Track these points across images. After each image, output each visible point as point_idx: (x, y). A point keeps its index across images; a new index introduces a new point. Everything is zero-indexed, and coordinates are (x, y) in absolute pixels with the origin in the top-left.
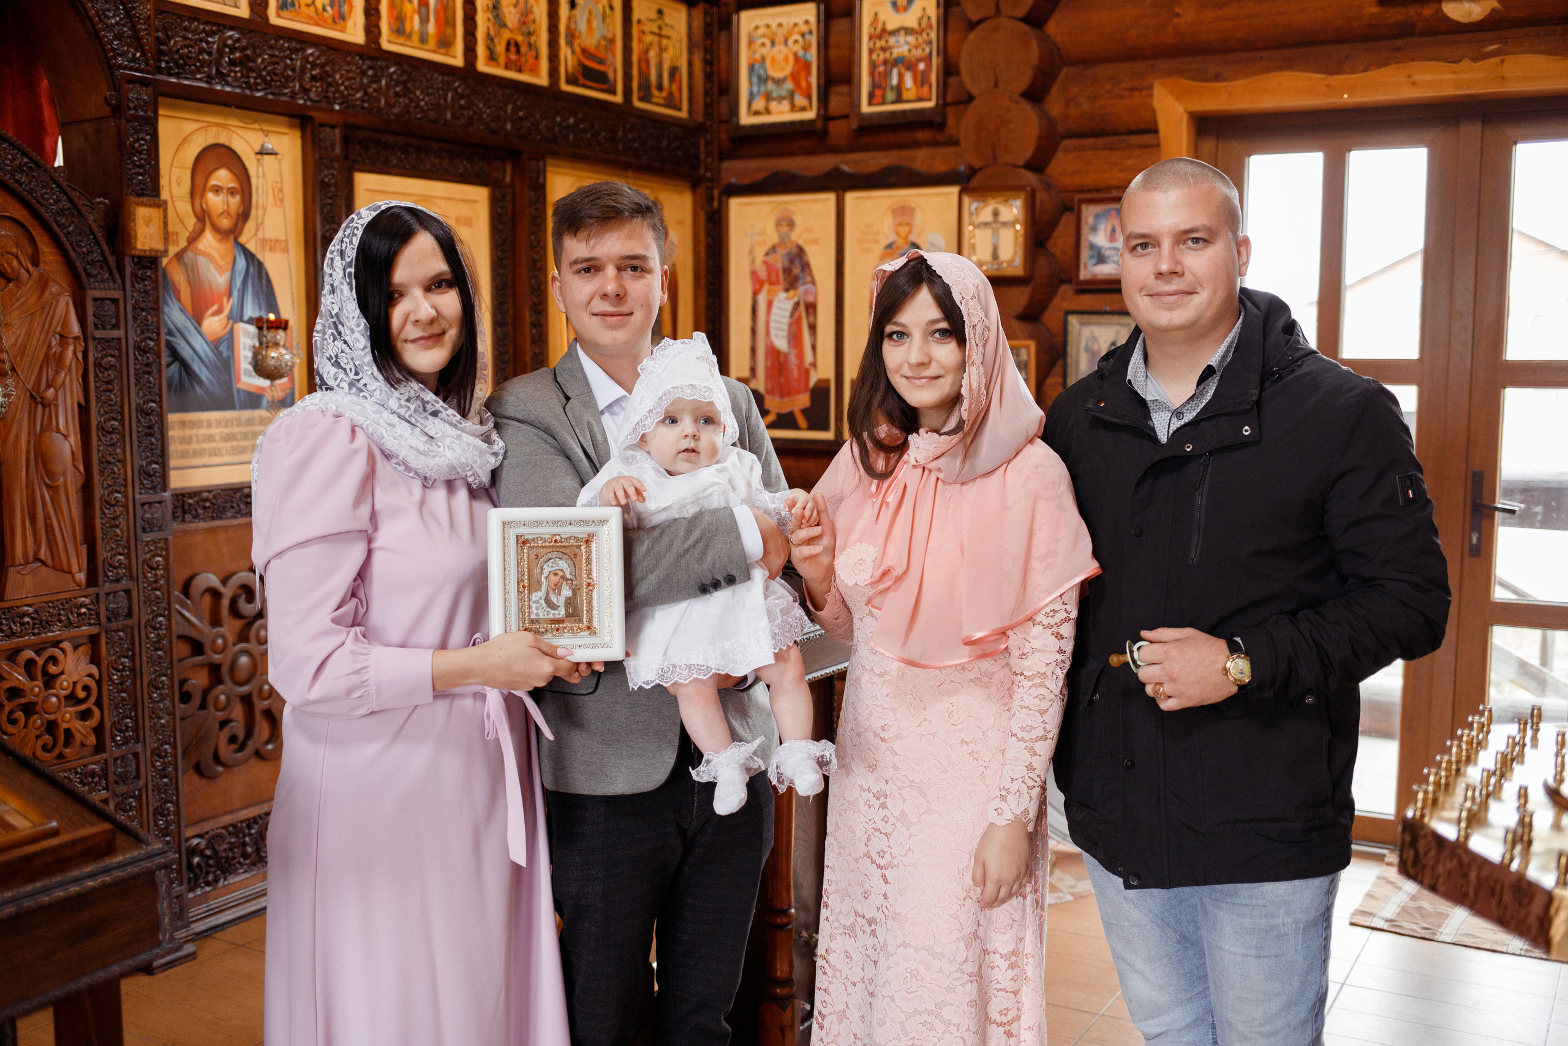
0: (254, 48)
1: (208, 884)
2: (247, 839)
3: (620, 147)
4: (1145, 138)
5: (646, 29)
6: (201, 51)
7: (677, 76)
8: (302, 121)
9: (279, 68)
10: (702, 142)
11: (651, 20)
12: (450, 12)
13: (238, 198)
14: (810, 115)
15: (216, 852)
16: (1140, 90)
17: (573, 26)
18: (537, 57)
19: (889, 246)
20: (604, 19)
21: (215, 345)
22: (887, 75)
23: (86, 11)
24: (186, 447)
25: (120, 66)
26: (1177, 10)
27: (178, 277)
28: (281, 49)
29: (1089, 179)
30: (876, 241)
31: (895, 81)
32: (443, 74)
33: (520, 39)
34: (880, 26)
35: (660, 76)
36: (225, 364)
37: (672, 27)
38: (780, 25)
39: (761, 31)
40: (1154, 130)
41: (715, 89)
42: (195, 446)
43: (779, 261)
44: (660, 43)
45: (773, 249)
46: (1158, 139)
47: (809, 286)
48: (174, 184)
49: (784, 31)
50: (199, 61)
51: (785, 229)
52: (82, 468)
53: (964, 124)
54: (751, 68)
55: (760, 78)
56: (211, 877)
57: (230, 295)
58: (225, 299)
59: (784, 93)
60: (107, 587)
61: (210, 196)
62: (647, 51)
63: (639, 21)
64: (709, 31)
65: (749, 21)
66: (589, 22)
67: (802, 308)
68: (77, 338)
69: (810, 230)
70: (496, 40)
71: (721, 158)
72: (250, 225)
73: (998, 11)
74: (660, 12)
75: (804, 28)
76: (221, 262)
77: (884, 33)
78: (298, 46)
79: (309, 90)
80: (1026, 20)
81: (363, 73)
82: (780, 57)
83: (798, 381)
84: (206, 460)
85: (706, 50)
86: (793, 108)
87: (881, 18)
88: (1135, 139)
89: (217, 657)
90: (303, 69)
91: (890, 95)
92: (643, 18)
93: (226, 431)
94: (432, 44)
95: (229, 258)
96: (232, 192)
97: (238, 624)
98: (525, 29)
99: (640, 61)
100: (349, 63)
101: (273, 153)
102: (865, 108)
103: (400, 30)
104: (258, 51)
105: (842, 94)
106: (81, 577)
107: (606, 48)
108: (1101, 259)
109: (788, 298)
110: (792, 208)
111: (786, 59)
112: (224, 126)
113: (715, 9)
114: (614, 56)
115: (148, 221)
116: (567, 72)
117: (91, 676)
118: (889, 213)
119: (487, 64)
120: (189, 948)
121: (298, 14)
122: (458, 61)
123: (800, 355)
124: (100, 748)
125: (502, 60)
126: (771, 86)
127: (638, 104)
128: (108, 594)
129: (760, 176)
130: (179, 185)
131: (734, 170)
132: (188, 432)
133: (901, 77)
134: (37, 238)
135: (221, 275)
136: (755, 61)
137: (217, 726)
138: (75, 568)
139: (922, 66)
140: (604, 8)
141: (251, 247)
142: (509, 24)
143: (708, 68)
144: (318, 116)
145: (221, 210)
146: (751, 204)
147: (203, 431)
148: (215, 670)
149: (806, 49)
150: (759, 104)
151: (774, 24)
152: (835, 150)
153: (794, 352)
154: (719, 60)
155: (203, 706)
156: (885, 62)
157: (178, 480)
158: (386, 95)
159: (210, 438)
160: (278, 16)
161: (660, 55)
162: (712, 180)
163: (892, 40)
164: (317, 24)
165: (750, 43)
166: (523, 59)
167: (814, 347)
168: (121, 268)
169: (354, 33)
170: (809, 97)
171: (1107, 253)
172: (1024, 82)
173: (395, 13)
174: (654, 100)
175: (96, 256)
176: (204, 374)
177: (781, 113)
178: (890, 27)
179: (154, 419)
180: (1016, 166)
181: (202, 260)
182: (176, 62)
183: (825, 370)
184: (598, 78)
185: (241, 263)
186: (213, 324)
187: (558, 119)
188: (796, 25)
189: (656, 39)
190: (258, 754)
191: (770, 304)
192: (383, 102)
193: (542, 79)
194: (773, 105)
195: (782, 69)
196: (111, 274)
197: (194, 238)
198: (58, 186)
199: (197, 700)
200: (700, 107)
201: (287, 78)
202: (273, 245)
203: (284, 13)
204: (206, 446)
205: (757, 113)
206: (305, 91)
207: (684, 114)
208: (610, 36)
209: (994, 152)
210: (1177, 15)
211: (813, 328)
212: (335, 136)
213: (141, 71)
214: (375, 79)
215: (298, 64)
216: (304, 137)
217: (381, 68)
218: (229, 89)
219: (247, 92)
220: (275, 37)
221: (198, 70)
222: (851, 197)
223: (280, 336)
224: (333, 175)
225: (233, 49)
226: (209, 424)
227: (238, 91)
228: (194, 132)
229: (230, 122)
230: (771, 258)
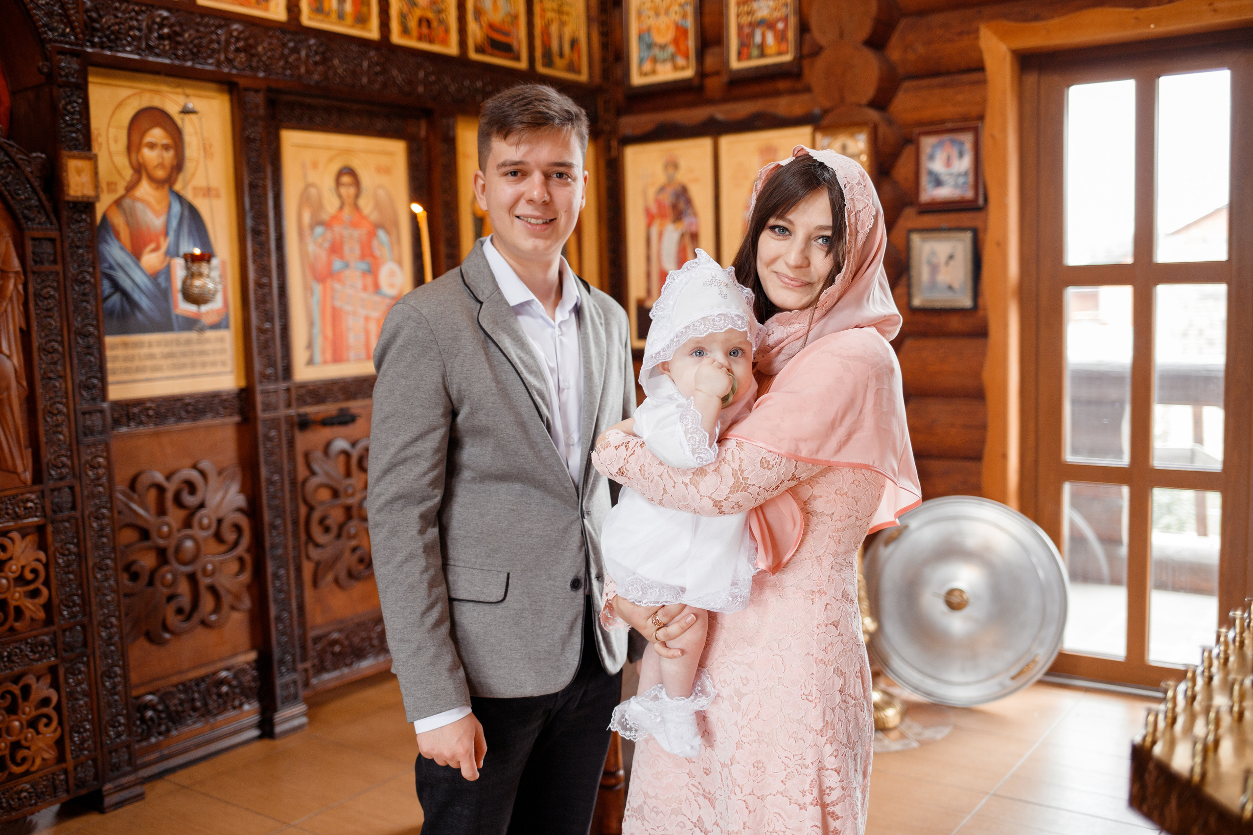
0: (181, 25)
1: (160, 734)
2: (196, 696)
4: (974, 76)
5: (547, 7)
6: (132, 28)
7: (577, 46)
8: (229, 86)
9: (205, 41)
13: (171, 152)
14: (689, 73)
15: (167, 707)
16: (968, 33)
18: (447, 31)
21: (154, 277)
22: (751, 35)
24: (129, 364)
25: (50, 40)
27: (118, 220)
28: (207, 26)
29: (927, 114)
30: (747, 178)
32: (358, 46)
33: (431, 15)
35: (561, 46)
36: (162, 294)
37: (571, 5)
39: (647, 5)
40: (981, 68)
41: (611, 56)
42: (137, 363)
43: (667, 198)
44: (560, 20)
45: (662, 189)
46: (985, 76)
47: (692, 218)
48: (111, 142)
50: (130, 36)
51: (671, 171)
52: (25, 383)
53: (815, 73)
54: (640, 37)
55: (646, 44)
56: (163, 728)
57: (166, 234)
58: (162, 239)
60: (51, 484)
61: (146, 152)
62: (548, 26)
64: (603, 8)
66: (495, 2)
67: (687, 239)
68: (17, 273)
69: (691, 171)
70: (409, 17)
71: (619, 114)
72: (184, 175)
76: (157, 207)
78: (223, 23)
79: (234, 60)
81: (284, 45)
84: (148, 375)
85: (601, 23)
86: (676, 68)
88: (966, 77)
89: (161, 542)
90: (228, 42)
91: (755, 52)
93: (166, 350)
94: (349, 20)
95: (165, 204)
96: (166, 147)
97: (181, 514)
98: (435, 8)
99: (542, 34)
100: (271, 37)
101: (193, 112)
102: (735, 64)
103: (319, 9)
104: (185, 27)
105: (716, 54)
106: (28, 476)
107: (510, 23)
108: (938, 182)
109: (675, 230)
110: (676, 152)
111: (668, 28)
112: (157, 92)
114: (518, 29)
115: (79, 172)
116: (475, 42)
117: (38, 560)
118: (757, 153)
119: (400, 38)
120: (137, 790)
122: (373, 33)
124: (49, 621)
125: (415, 33)
126: (656, 51)
127: (541, 69)
128: (53, 490)
129: (648, 127)
130: (116, 141)
131: (629, 123)
132: (130, 352)
133: (763, 36)
135: (158, 218)
136: (643, 30)
137: (164, 600)
138: (20, 469)
139: (780, 26)
142: (421, 4)
143: (604, 39)
144: (242, 82)
145: (155, 163)
146: (641, 151)
147: (145, 351)
148: (162, 554)
149: (684, 16)
150: (647, 67)
152: (711, 102)
154: (615, 31)
155: (151, 583)
156: (750, 24)
157: (116, 393)
158: (306, 63)
159: (151, 356)
161: (561, 29)
162: (609, 133)
163: (755, 6)
164: (241, 5)
165: (639, 15)
166: (434, 33)
168: (57, 213)
169: (277, 12)
170: (687, 56)
171: (943, 178)
172: (864, 32)
174: (556, 65)
175: (34, 202)
176: (144, 302)
179: (91, 341)
180: (860, 105)
181: (139, 206)
184: (505, 49)
185: (176, 208)
186: (151, 259)
187: (467, 83)
189: (557, 15)
190: (204, 623)
191: (661, 235)
192: (303, 70)
193: (452, 49)
194: (660, 67)
196: (48, 217)
197: (131, 187)
199: (145, 579)
200: (596, 71)
201: (214, 51)
202: (206, 193)
204: (148, 363)
205: (646, 74)
206: (229, 61)
207: (584, 78)
208: (514, 13)
209: (841, 94)
212: (259, 99)
213: (71, 44)
214: (295, 50)
215: (223, 38)
216: (232, 101)
217: (301, 41)
218: (160, 60)
219: (177, 62)
220: (202, 16)
221: (130, 44)
222: (726, 142)
223: (204, 268)
224: (256, 131)
225: (161, 26)
226: (150, 345)
227: (167, 61)
228: (129, 97)
229: (164, 88)
230: (661, 197)
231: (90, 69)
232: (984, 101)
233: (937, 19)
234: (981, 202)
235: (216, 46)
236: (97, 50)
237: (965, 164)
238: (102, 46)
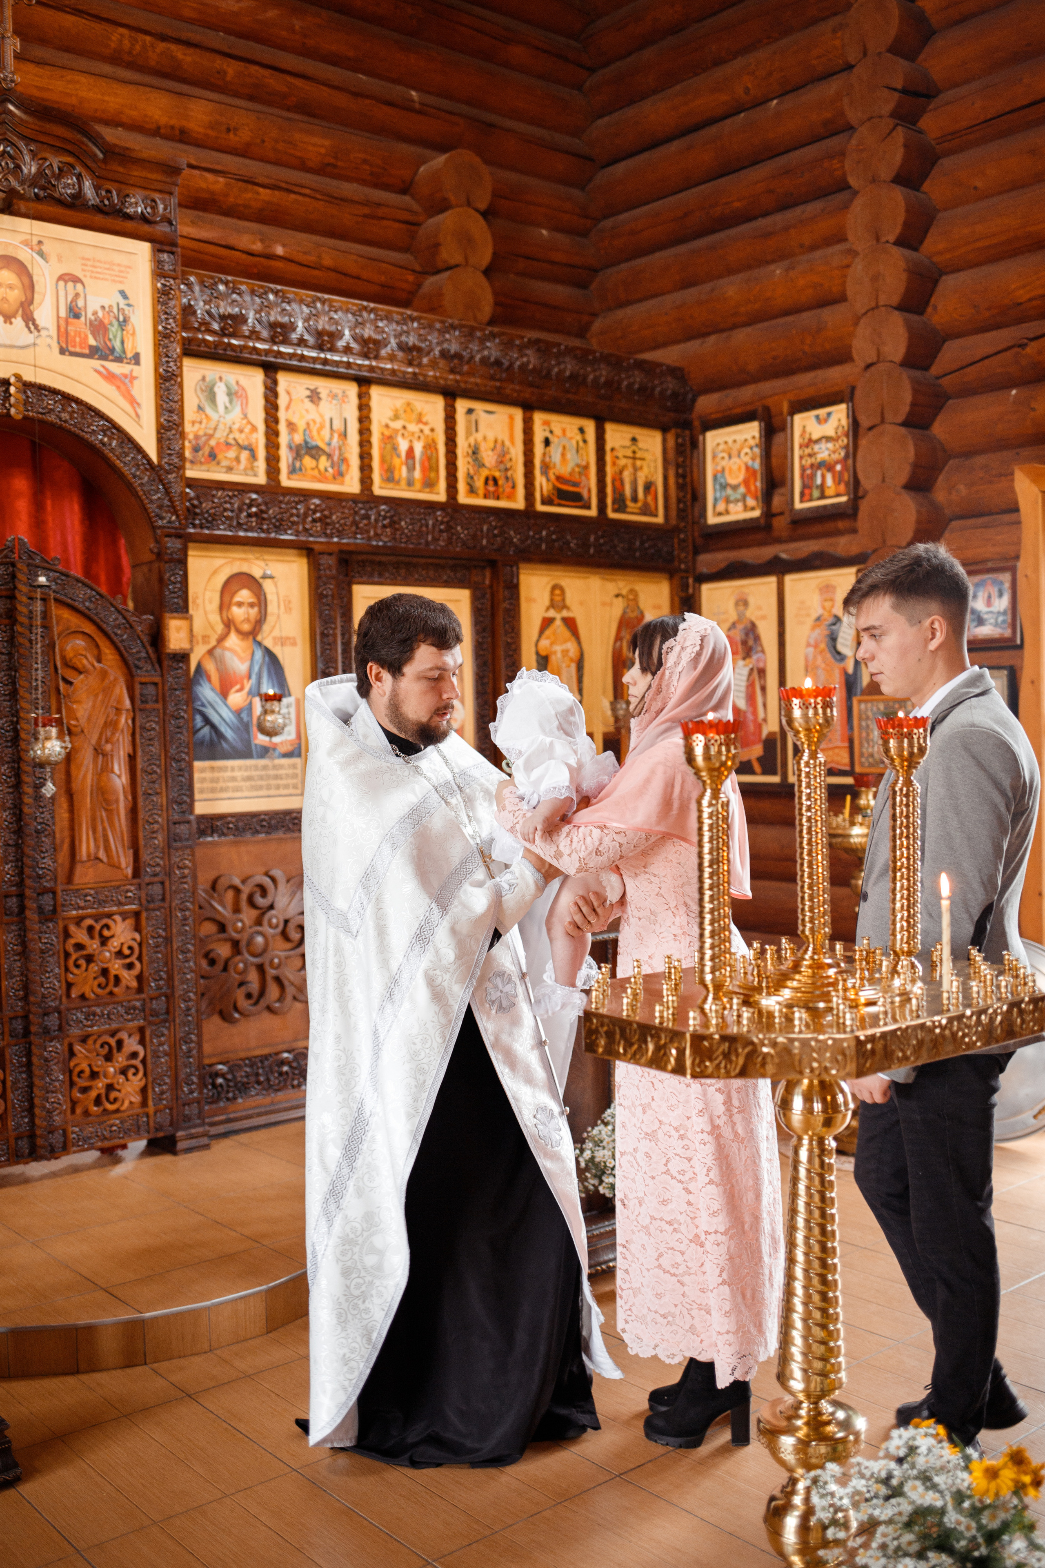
0: (266, 504)
1: (228, 1099)
2: (260, 1071)
3: (592, 551)
4: (1012, 517)
5: (620, 455)
6: (226, 510)
7: (653, 489)
8: (308, 551)
9: (286, 516)
10: (676, 540)
11: (624, 447)
12: (434, 461)
13: (256, 609)
14: (757, 513)
15: (234, 1077)
16: (1006, 475)
17: (547, 459)
18: (514, 487)
19: (818, 619)
20: (578, 451)
21: (238, 713)
22: (813, 477)
23: (137, 492)
24: (215, 785)
25: (160, 527)
26: (1033, 405)
27: (210, 667)
28: (288, 502)
30: (808, 615)
31: (819, 481)
32: (425, 508)
33: (497, 474)
34: (807, 436)
35: (635, 491)
36: (244, 728)
37: (647, 450)
38: (735, 441)
39: (721, 447)
40: (1016, 510)
41: (689, 496)
42: (221, 784)
43: (739, 634)
45: (734, 625)
46: (1019, 516)
47: (760, 655)
48: (207, 602)
49: (737, 446)
50: (224, 516)
51: (741, 608)
52: (130, 798)
53: (864, 515)
54: (715, 478)
55: (721, 485)
56: (231, 1095)
57: (250, 677)
58: (245, 681)
59: (738, 496)
60: (147, 879)
61: (235, 610)
62: (621, 472)
63: (613, 449)
64: (680, 450)
65: (714, 439)
66: (563, 455)
67: (755, 673)
68: (128, 710)
69: (759, 608)
70: (475, 478)
71: (696, 552)
72: (266, 628)
73: (883, 420)
74: (634, 440)
75: (752, 442)
76: (243, 655)
77: (811, 442)
78: (302, 499)
79: (311, 529)
80: (905, 424)
81: (356, 513)
82: (735, 468)
83: (754, 734)
84: (230, 794)
85: (678, 466)
86: (746, 508)
87: (808, 429)
88: (1004, 518)
89: (235, 935)
90: (306, 515)
91: (816, 493)
92: (617, 445)
93: (246, 774)
94: (418, 485)
95: (249, 652)
96: (252, 605)
97: (254, 913)
98: (502, 467)
100: (344, 508)
101: (271, 577)
102: (798, 505)
103: (390, 477)
104: (270, 506)
105: (783, 495)
106: (129, 871)
107: (580, 473)
108: (981, 622)
109: (746, 666)
110: (746, 590)
111: (739, 469)
112: (247, 559)
113: (687, 432)
114: (588, 478)
115: (178, 629)
116: (542, 495)
117: (134, 940)
118: (817, 592)
119: (467, 496)
120: (205, 1141)
121: (304, 475)
122: (440, 495)
123: (755, 713)
124: (140, 990)
125: (481, 492)
126: (729, 491)
127: (612, 515)
128: (148, 884)
129: (723, 565)
130: (211, 602)
131: (708, 561)
132: (216, 775)
133: (823, 477)
134: (100, 643)
135: (243, 663)
136: (718, 471)
137: (236, 984)
138: (123, 865)
139: (838, 467)
140: (578, 443)
141: (268, 643)
142: (487, 464)
143: (681, 481)
144: (317, 547)
145: (242, 618)
146: (716, 589)
147: (229, 774)
148: (236, 945)
149: (753, 459)
150: (721, 507)
151: (730, 441)
152: (779, 541)
153: (751, 709)
154: (692, 472)
155: (225, 969)
156: (812, 466)
157: (201, 808)
158: (376, 527)
159: (234, 779)
160: (289, 478)
161: (635, 474)
162: (686, 571)
163: (816, 447)
164: (320, 481)
165: (714, 457)
166: (501, 490)
167: (765, 705)
168: (160, 662)
169: (351, 485)
170: (755, 497)
171: (985, 616)
172: (903, 477)
173: (386, 467)
174: (629, 510)
175: (143, 655)
176: (229, 733)
177: (737, 513)
178: (815, 437)
179: (183, 764)
181: (228, 654)
182: (206, 519)
183: (772, 726)
184: (575, 498)
185: (259, 654)
186: (236, 698)
187: (531, 533)
188: (746, 440)
189: (630, 461)
190: (269, 1009)
192: (372, 533)
193: (519, 504)
194: (732, 507)
195: (737, 477)
196: (153, 666)
197: (221, 639)
198: (116, 609)
199: (220, 966)
200: (673, 512)
201: (294, 523)
202: (283, 641)
203: (294, 476)
204: (230, 784)
205: (720, 514)
206: (307, 531)
207: (660, 519)
208: (584, 463)
209: (883, 535)
210: (1034, 409)
211: (763, 689)
212: (331, 561)
213: (176, 528)
214: (367, 517)
215: (302, 511)
216: (309, 563)
217: (371, 509)
218: (250, 534)
219: (263, 535)
220: (284, 495)
221: (224, 523)
222: (789, 579)
223: (275, 705)
224: (330, 589)
225: (250, 506)
226: (233, 769)
227: (255, 535)
228: (222, 566)
229: (250, 556)
230: (731, 633)
231: (190, 545)
232: (1018, 543)
233: (980, 460)
234: (1018, 642)
235: (295, 519)
236: (198, 530)
237: (1003, 603)
238: (201, 526)
